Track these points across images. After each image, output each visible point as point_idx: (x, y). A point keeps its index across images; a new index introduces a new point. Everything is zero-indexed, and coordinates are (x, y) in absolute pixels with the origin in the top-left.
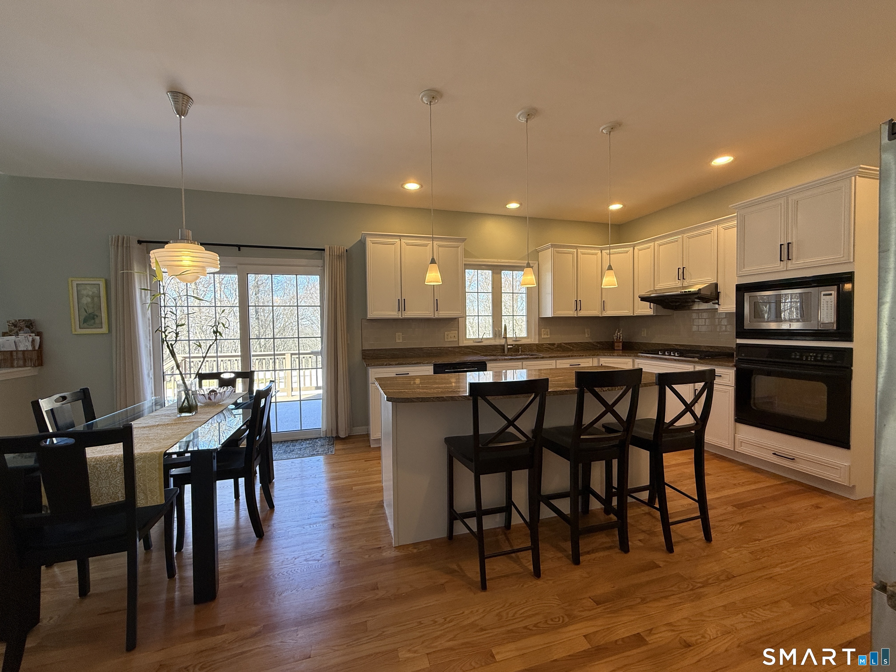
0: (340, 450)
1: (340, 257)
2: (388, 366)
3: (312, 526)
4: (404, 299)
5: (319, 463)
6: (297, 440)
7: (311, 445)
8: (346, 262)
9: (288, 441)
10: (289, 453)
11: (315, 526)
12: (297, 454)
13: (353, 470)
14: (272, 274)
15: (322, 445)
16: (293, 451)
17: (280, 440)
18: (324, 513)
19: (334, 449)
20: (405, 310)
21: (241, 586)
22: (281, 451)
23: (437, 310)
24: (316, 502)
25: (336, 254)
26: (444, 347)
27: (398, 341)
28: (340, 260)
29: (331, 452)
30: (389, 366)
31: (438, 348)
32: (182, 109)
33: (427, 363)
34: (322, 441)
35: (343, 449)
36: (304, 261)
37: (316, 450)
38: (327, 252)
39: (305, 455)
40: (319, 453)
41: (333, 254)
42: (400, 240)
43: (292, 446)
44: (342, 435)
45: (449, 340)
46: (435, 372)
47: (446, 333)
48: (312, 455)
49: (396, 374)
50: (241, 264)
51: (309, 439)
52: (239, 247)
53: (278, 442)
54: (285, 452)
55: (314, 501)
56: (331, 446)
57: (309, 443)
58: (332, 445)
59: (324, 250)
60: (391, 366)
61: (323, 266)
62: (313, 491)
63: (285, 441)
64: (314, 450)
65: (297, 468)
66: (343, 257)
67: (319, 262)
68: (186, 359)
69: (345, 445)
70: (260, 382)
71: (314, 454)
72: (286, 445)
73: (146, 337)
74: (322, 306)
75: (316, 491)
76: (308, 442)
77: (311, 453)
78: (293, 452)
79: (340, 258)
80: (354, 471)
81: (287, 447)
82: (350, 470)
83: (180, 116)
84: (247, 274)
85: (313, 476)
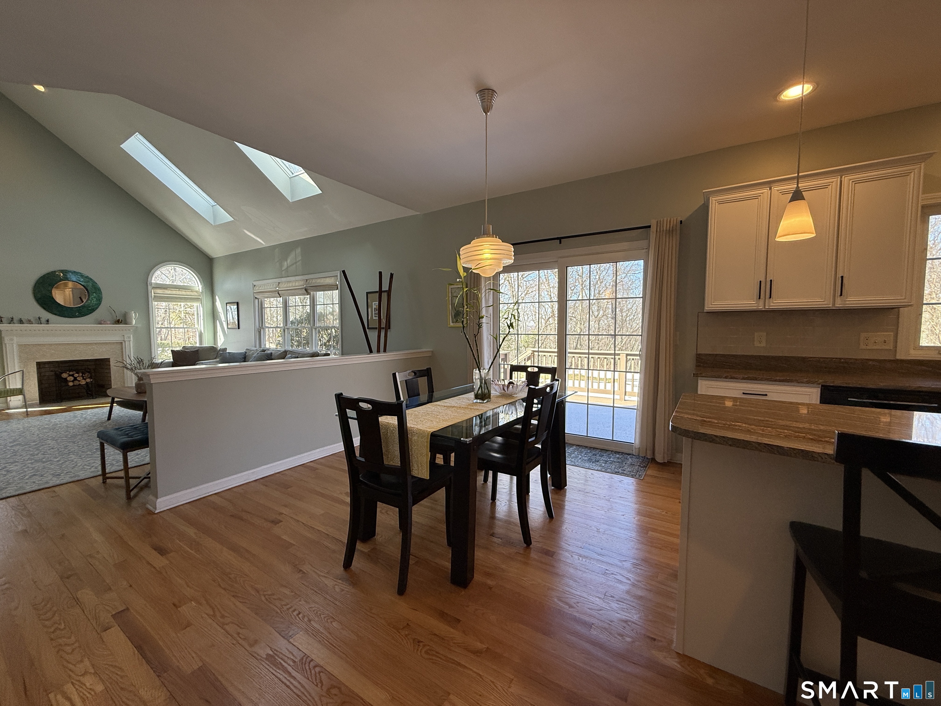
0: (652, 476)
1: (670, 232)
2: (730, 380)
3: (580, 558)
4: (771, 281)
5: (620, 485)
6: (607, 450)
7: (620, 460)
8: (678, 239)
9: (597, 449)
10: (593, 462)
11: (584, 560)
12: (601, 466)
13: (659, 509)
14: (590, 265)
15: (631, 464)
16: (598, 461)
17: (589, 445)
18: (600, 550)
19: (644, 473)
20: (770, 297)
21: (490, 588)
22: (586, 458)
23: (841, 295)
24: (598, 531)
25: (665, 229)
26: (856, 359)
27: (757, 344)
28: (671, 238)
29: (640, 476)
30: (732, 380)
31: (840, 359)
32: (487, 105)
33: (808, 382)
34: (634, 459)
35: (655, 477)
36: (625, 245)
37: (623, 467)
38: (653, 229)
39: (609, 470)
40: (625, 472)
41: (662, 229)
42: (770, 189)
43: (599, 456)
44: (659, 458)
45: (868, 348)
46: (824, 400)
47: (863, 335)
48: (616, 472)
49: (744, 393)
50: (561, 257)
51: (619, 452)
52: (560, 239)
53: (587, 447)
54: (590, 460)
55: (596, 529)
56: (642, 469)
57: (618, 458)
58: (644, 467)
59: (649, 227)
60: (735, 380)
61: (648, 248)
62: (600, 517)
63: (594, 448)
64: (620, 467)
65: (594, 482)
66: (674, 233)
67: (644, 243)
68: (535, 353)
69: (661, 473)
70: (607, 381)
71: (619, 472)
72: (594, 453)
73: (488, 331)
74: (644, 298)
75: (603, 517)
76: (618, 456)
77: (616, 470)
78: (597, 463)
79: (671, 234)
80: (659, 511)
81: (593, 455)
82: (655, 508)
83: (486, 114)
84: (567, 267)
85: (607, 498)
